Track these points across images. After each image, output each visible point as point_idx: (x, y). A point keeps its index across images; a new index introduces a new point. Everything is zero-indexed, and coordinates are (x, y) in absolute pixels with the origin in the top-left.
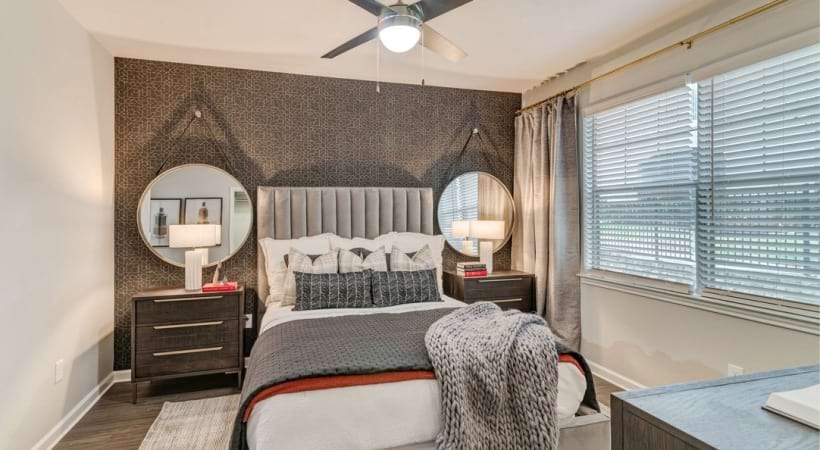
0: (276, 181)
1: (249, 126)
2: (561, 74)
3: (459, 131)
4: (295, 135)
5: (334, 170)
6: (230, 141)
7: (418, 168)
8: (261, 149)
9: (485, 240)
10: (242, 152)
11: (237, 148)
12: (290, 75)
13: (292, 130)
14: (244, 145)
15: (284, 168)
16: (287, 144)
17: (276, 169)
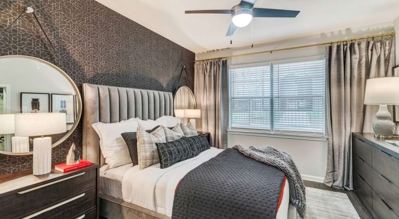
0: (94, 81)
1: (74, 34)
2: (218, 50)
3: (178, 66)
4: (106, 49)
5: (129, 77)
6: (58, 42)
7: (164, 81)
8: (84, 55)
9: (192, 118)
10: (68, 53)
11: (65, 50)
12: (103, 6)
13: (104, 45)
14: (70, 48)
15: (100, 72)
16: (101, 54)
17: (94, 71)
